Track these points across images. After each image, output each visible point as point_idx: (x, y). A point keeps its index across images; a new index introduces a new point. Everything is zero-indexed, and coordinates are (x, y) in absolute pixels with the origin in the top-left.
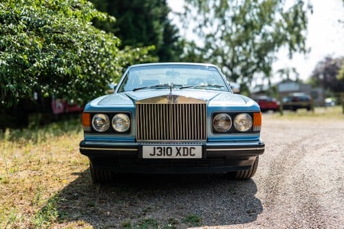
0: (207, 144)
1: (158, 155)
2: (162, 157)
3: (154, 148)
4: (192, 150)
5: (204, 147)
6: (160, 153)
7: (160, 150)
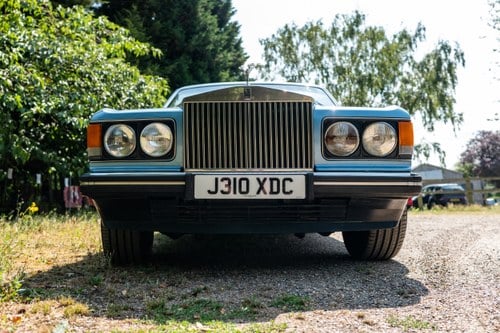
0: (315, 174)
1: (223, 192)
2: (231, 196)
3: (217, 179)
4: (287, 182)
5: (309, 179)
6: (226, 189)
7: (226, 182)
